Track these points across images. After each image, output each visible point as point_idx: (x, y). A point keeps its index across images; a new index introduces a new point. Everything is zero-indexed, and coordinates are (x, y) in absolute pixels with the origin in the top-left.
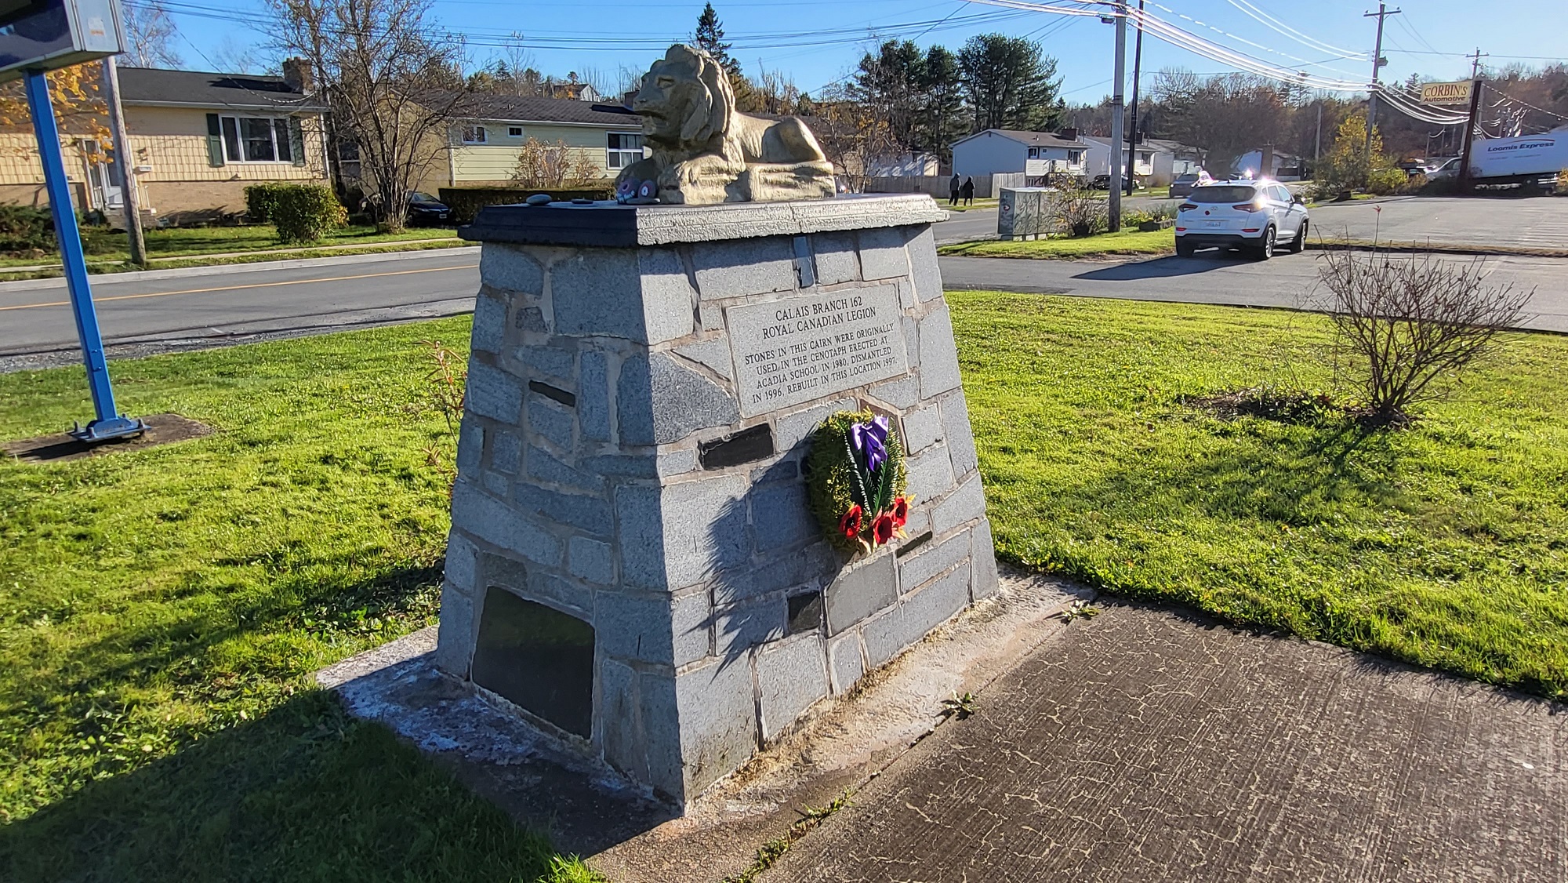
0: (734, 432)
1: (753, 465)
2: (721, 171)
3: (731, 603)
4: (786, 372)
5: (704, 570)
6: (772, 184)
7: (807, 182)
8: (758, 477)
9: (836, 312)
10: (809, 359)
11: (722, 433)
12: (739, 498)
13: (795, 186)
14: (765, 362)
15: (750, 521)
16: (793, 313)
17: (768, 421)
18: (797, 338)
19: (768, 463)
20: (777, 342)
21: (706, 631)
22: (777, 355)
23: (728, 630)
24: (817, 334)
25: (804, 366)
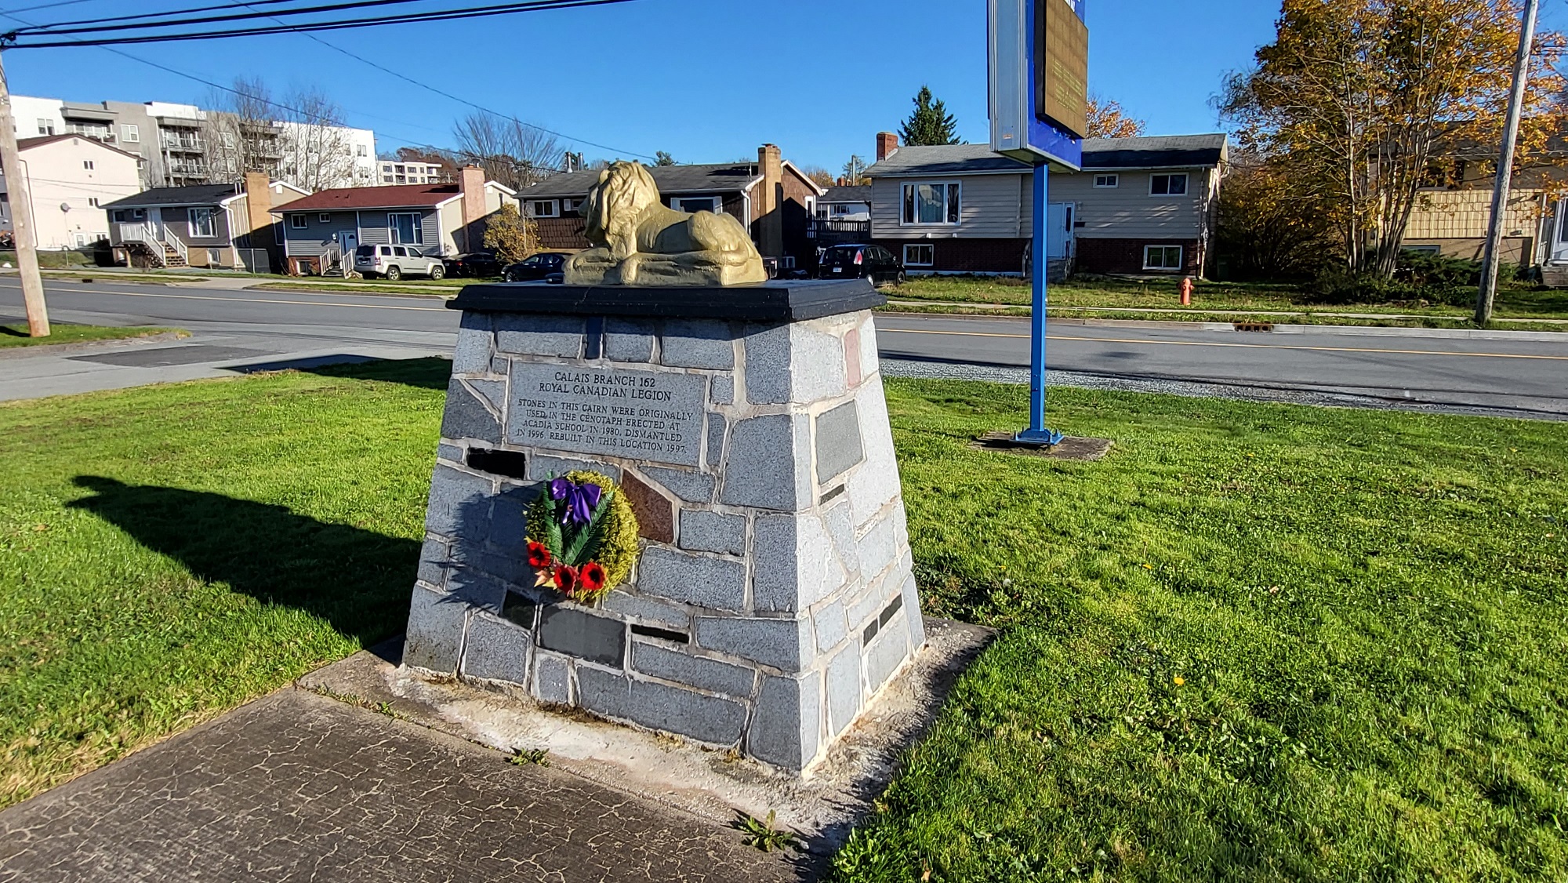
0: (495, 449)
1: (506, 479)
2: (603, 260)
3: (462, 563)
4: (552, 421)
5: (450, 530)
6: (650, 271)
7: (688, 270)
8: (507, 489)
9: (619, 386)
10: (578, 418)
11: (487, 446)
12: (486, 496)
13: (675, 274)
14: (536, 409)
15: (490, 516)
16: (573, 377)
17: (526, 453)
18: (569, 398)
19: (518, 483)
20: (549, 396)
21: (442, 570)
22: (547, 405)
23: (455, 579)
24: (592, 400)
25: (571, 422)
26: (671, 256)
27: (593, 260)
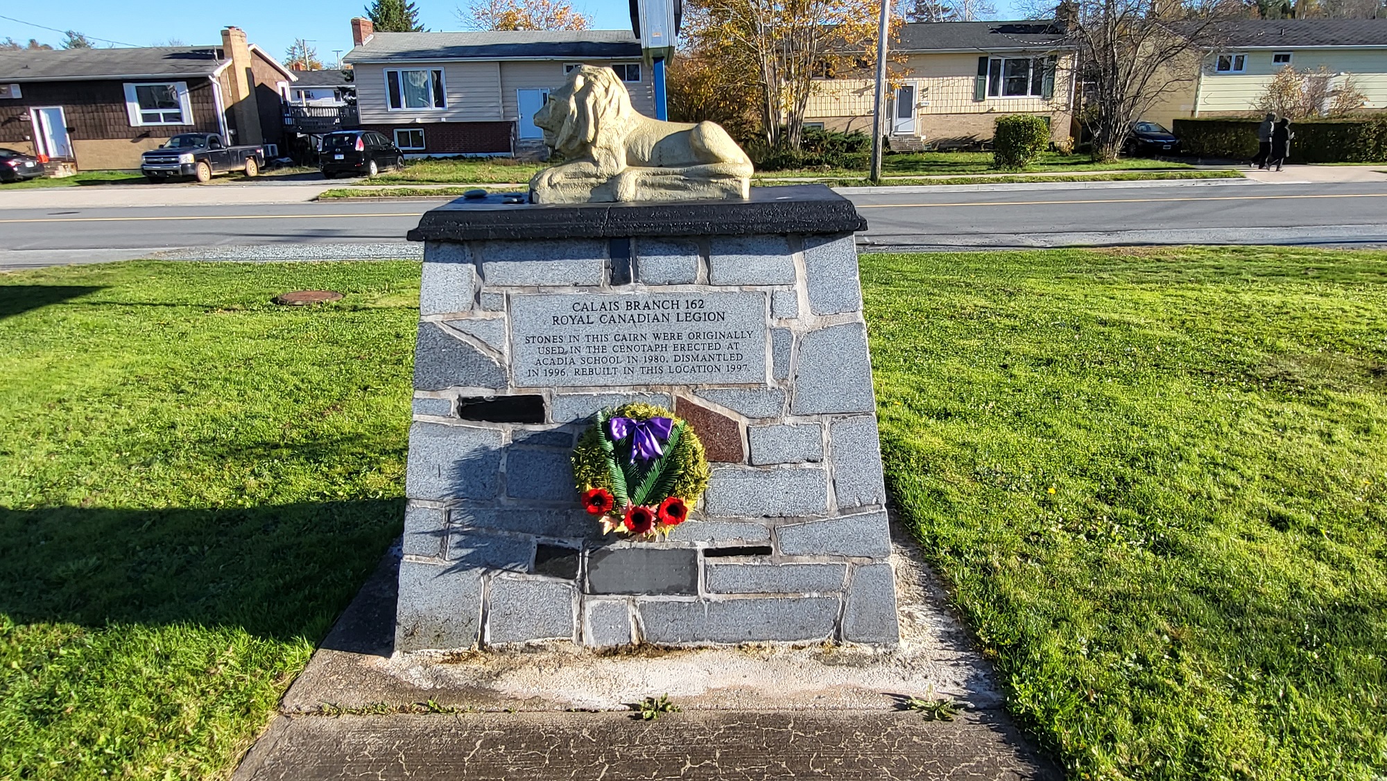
0: (499, 395)
1: (519, 426)
2: (588, 175)
3: (468, 526)
4: (576, 356)
5: (445, 492)
6: (653, 185)
7: (700, 183)
8: (521, 437)
9: (659, 312)
10: (609, 349)
11: (486, 393)
12: (493, 449)
13: (685, 188)
14: (551, 345)
15: (503, 469)
16: (598, 306)
17: (544, 395)
18: (596, 329)
19: (537, 428)
20: (567, 330)
21: (439, 539)
22: (566, 340)
23: (460, 545)
24: (625, 329)
25: (602, 355)
26: (678, 170)
27: (575, 175)
